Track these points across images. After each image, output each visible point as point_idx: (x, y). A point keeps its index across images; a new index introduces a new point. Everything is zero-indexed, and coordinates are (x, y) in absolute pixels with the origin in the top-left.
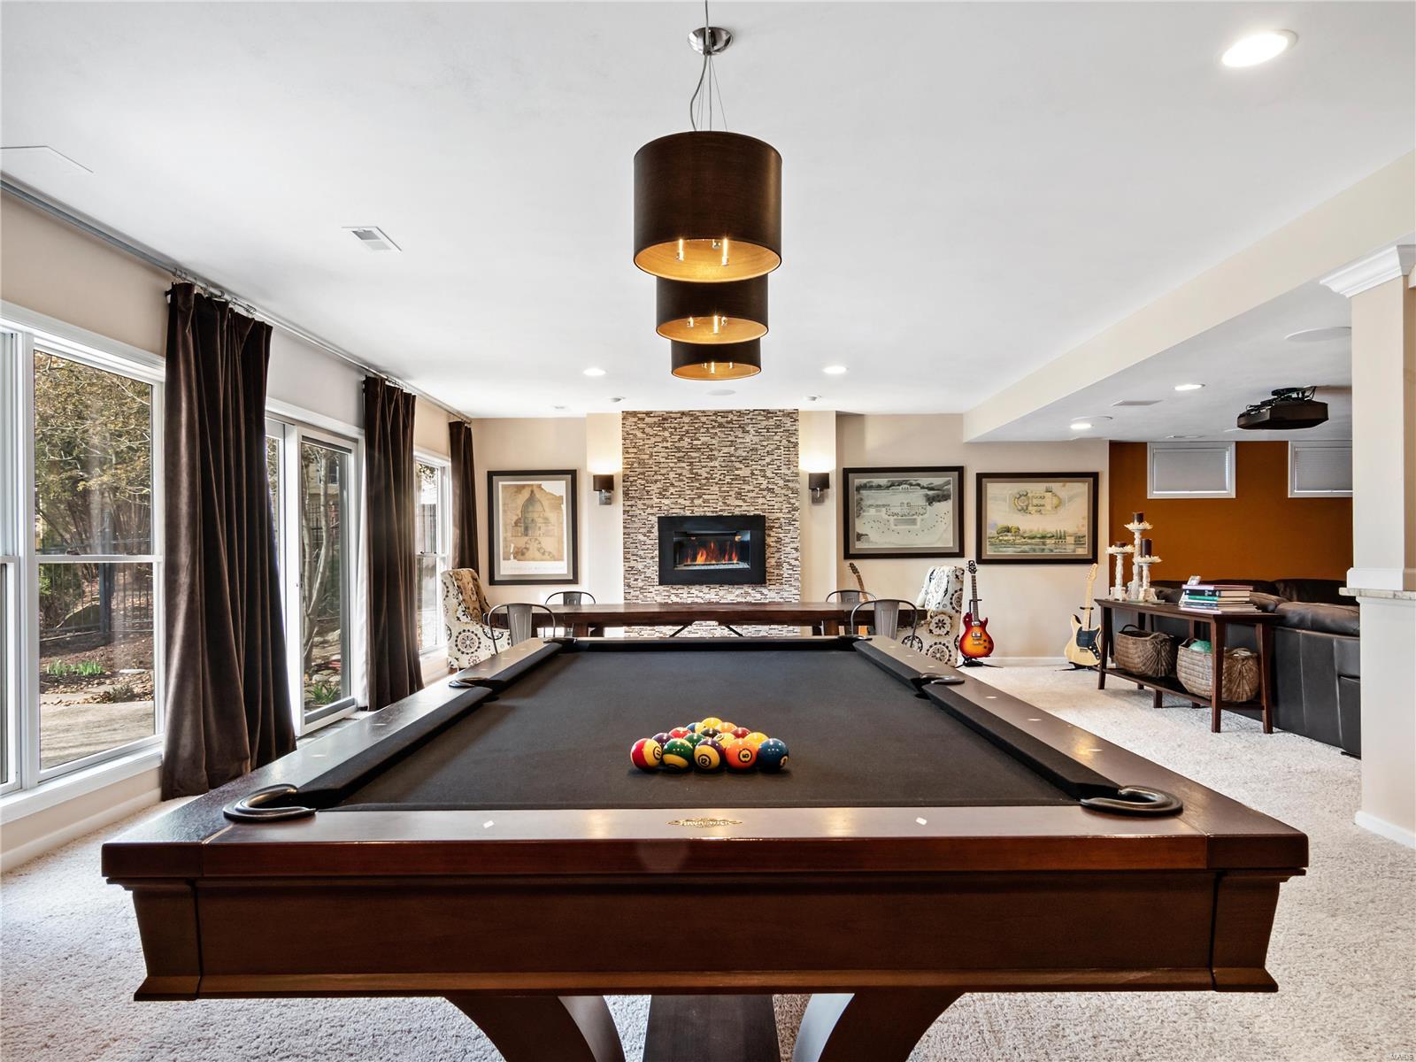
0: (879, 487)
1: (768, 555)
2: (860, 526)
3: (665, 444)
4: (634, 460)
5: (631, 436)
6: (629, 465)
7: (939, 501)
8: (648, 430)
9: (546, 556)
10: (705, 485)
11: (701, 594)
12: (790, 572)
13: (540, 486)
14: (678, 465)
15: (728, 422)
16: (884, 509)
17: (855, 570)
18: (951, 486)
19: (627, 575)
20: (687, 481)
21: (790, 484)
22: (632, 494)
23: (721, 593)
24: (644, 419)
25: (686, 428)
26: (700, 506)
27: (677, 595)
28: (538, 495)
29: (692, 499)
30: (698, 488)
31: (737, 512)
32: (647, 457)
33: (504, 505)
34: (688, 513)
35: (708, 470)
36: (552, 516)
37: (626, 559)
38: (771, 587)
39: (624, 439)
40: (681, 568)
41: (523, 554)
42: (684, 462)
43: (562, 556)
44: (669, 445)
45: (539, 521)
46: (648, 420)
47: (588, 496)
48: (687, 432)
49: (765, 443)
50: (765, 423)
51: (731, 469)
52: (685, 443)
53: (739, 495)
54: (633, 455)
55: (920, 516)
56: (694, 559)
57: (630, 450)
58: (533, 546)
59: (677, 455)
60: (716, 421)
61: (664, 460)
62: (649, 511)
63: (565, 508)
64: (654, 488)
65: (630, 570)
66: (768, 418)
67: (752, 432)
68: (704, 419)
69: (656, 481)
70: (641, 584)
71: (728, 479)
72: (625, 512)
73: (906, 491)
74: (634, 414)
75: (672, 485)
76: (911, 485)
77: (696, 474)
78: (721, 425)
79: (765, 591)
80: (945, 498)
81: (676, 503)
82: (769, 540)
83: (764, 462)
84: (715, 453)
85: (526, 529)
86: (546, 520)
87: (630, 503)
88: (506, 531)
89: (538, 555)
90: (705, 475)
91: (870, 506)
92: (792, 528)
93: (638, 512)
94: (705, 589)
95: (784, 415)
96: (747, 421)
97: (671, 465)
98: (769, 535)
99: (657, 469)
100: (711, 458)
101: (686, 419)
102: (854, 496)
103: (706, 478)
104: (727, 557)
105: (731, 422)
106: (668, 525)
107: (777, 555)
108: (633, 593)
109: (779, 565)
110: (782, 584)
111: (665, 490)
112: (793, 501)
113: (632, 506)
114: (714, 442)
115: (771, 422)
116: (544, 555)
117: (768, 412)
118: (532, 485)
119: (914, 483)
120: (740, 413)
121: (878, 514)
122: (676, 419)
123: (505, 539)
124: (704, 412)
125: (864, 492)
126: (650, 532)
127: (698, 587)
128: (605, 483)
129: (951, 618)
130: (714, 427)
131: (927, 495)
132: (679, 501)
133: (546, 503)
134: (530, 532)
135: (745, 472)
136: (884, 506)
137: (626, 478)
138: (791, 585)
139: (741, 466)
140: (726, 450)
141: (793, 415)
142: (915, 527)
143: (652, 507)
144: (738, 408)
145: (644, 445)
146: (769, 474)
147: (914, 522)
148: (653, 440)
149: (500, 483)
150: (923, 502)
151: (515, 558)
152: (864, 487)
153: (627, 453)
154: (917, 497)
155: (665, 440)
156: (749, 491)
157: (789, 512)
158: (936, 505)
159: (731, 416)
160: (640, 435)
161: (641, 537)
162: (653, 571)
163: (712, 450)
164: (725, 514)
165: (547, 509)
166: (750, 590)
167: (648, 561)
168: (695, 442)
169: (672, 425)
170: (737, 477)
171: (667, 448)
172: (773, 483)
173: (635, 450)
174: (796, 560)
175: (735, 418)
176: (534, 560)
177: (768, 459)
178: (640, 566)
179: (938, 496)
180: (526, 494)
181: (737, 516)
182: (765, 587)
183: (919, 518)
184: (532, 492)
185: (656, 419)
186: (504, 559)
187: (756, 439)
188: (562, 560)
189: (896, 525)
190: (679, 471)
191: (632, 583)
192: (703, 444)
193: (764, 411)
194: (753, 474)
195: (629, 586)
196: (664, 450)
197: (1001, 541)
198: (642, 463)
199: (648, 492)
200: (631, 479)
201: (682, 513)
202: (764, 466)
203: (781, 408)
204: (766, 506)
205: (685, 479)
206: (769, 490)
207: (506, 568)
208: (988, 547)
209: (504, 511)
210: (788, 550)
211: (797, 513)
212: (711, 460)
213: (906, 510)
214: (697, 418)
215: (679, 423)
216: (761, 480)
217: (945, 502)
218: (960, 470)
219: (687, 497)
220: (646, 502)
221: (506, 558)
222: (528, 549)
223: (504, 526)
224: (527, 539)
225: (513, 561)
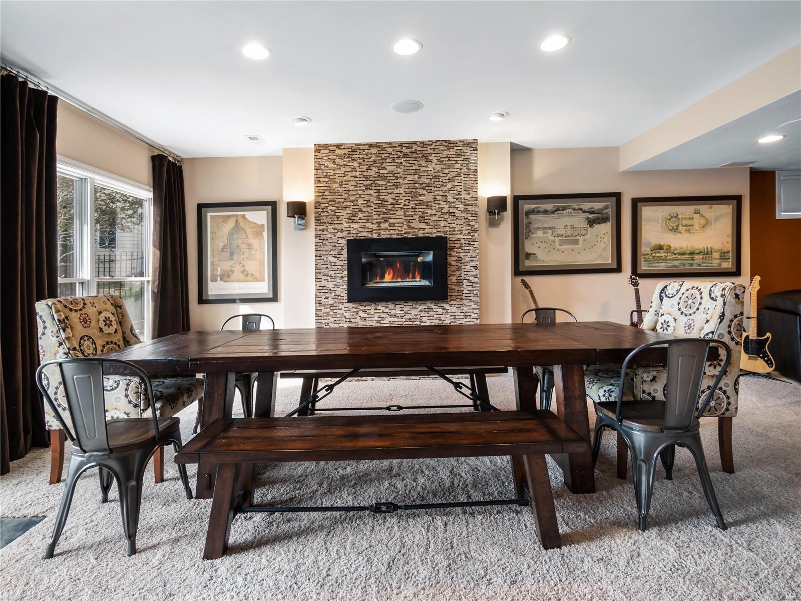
0: (546, 212)
1: (449, 273)
2: (529, 246)
3: (354, 174)
4: (326, 188)
5: (322, 167)
6: (321, 193)
7: (599, 223)
8: (338, 161)
9: (249, 278)
10: (391, 210)
11: (387, 310)
12: (470, 288)
13: (244, 216)
14: (366, 192)
15: (412, 152)
16: (550, 232)
17: (526, 285)
18: (610, 210)
19: (318, 294)
20: (374, 206)
21: (470, 208)
22: (324, 219)
23: (406, 309)
24: (334, 151)
25: (374, 158)
26: (386, 229)
27: (364, 311)
28: (242, 223)
29: (379, 223)
30: (384, 213)
31: (420, 234)
32: (337, 185)
33: (212, 233)
34: (375, 236)
35: (393, 196)
36: (255, 243)
37: (318, 279)
38: (452, 302)
39: (317, 169)
40: (371, 285)
41: (229, 276)
42: (371, 189)
43: (263, 277)
44: (357, 174)
45: (243, 246)
46: (338, 152)
47: (286, 223)
48: (375, 162)
49: (447, 171)
50: (446, 153)
51: (415, 195)
52: (373, 172)
53: (422, 219)
54: (324, 184)
55: (582, 237)
56: (383, 277)
57: (322, 180)
58: (237, 269)
59: (365, 183)
60: (401, 152)
61: (352, 188)
62: (339, 234)
63: (266, 235)
64: (344, 214)
65: (321, 289)
66: (449, 148)
67: (435, 161)
68: (390, 150)
69: (346, 208)
70: (331, 302)
71: (412, 205)
72: (317, 236)
73: (570, 215)
74: (326, 146)
75: (361, 210)
76: (574, 209)
77: (383, 200)
78: (405, 155)
79: (447, 306)
80: (605, 220)
81: (364, 227)
82: (452, 260)
83: (446, 189)
84: (400, 180)
85: (232, 254)
86: (250, 246)
87: (321, 228)
88: (213, 256)
89: (242, 276)
90: (391, 201)
91: (538, 229)
92: (471, 248)
93: (329, 236)
94: (391, 306)
95: (464, 145)
96: (429, 151)
97: (360, 192)
98: (451, 255)
99: (346, 196)
100: (397, 186)
101: (374, 151)
102: (523, 220)
103: (392, 204)
104: (411, 275)
105: (415, 152)
106: (356, 247)
107: (457, 273)
108: (324, 310)
109: (459, 282)
110: (462, 299)
111: (355, 216)
112: (472, 223)
113: (323, 230)
114: (399, 170)
115: (452, 152)
116: (247, 276)
117: (449, 142)
118: (237, 215)
119: (577, 207)
120: (424, 144)
121: (545, 235)
122: (364, 150)
123: (213, 263)
124: (390, 143)
125: (532, 217)
126: (340, 254)
127: (384, 304)
128: (298, 210)
130: (399, 157)
131: (588, 218)
132: (367, 225)
133: (249, 231)
134: (235, 257)
135: (428, 198)
136: (550, 228)
137: (317, 205)
138: (470, 301)
139: (425, 192)
140: (410, 178)
141: (472, 145)
142: (578, 246)
143: (342, 231)
144: (421, 139)
145: (334, 175)
146: (450, 199)
147: (576, 242)
148: (343, 170)
149: (209, 214)
150: (584, 224)
151: (221, 279)
152: (533, 212)
153: (319, 182)
154: (579, 221)
155: (354, 170)
156: (431, 215)
157: (469, 234)
158: (597, 227)
159: (415, 147)
160: (331, 165)
161: (332, 259)
162: (342, 290)
163: (397, 178)
164: (410, 236)
165: (250, 236)
166: (432, 306)
167: (338, 281)
168: (382, 171)
169: (361, 156)
170: (421, 203)
171: (355, 177)
172: (454, 207)
173: (326, 180)
174: (475, 277)
175: (419, 148)
176: (238, 281)
177: (449, 186)
178: (331, 285)
179: (598, 218)
180: (231, 224)
181: (421, 238)
182: (447, 303)
183: (581, 239)
184: (237, 221)
185: (346, 151)
186: (211, 281)
187: (438, 167)
188: (263, 281)
189: (561, 245)
190: (367, 198)
191: (324, 301)
192: (389, 173)
193: (445, 141)
194: (435, 199)
195: (320, 304)
196: (353, 179)
197: (654, 257)
198: (332, 192)
199: (338, 217)
200: (322, 206)
201: (370, 235)
202: (445, 192)
203: (462, 138)
204: (447, 229)
205: (372, 205)
206: (450, 213)
207: (214, 289)
208: (643, 263)
209: (212, 239)
210: (468, 268)
211: (476, 234)
212: (397, 187)
213: (569, 232)
214: (384, 149)
215: (367, 155)
216: (443, 204)
217: (604, 224)
218: (618, 196)
219: (374, 222)
220: (336, 226)
221: (214, 280)
222: (232, 272)
223: (213, 251)
224: (232, 262)
225: (220, 283)
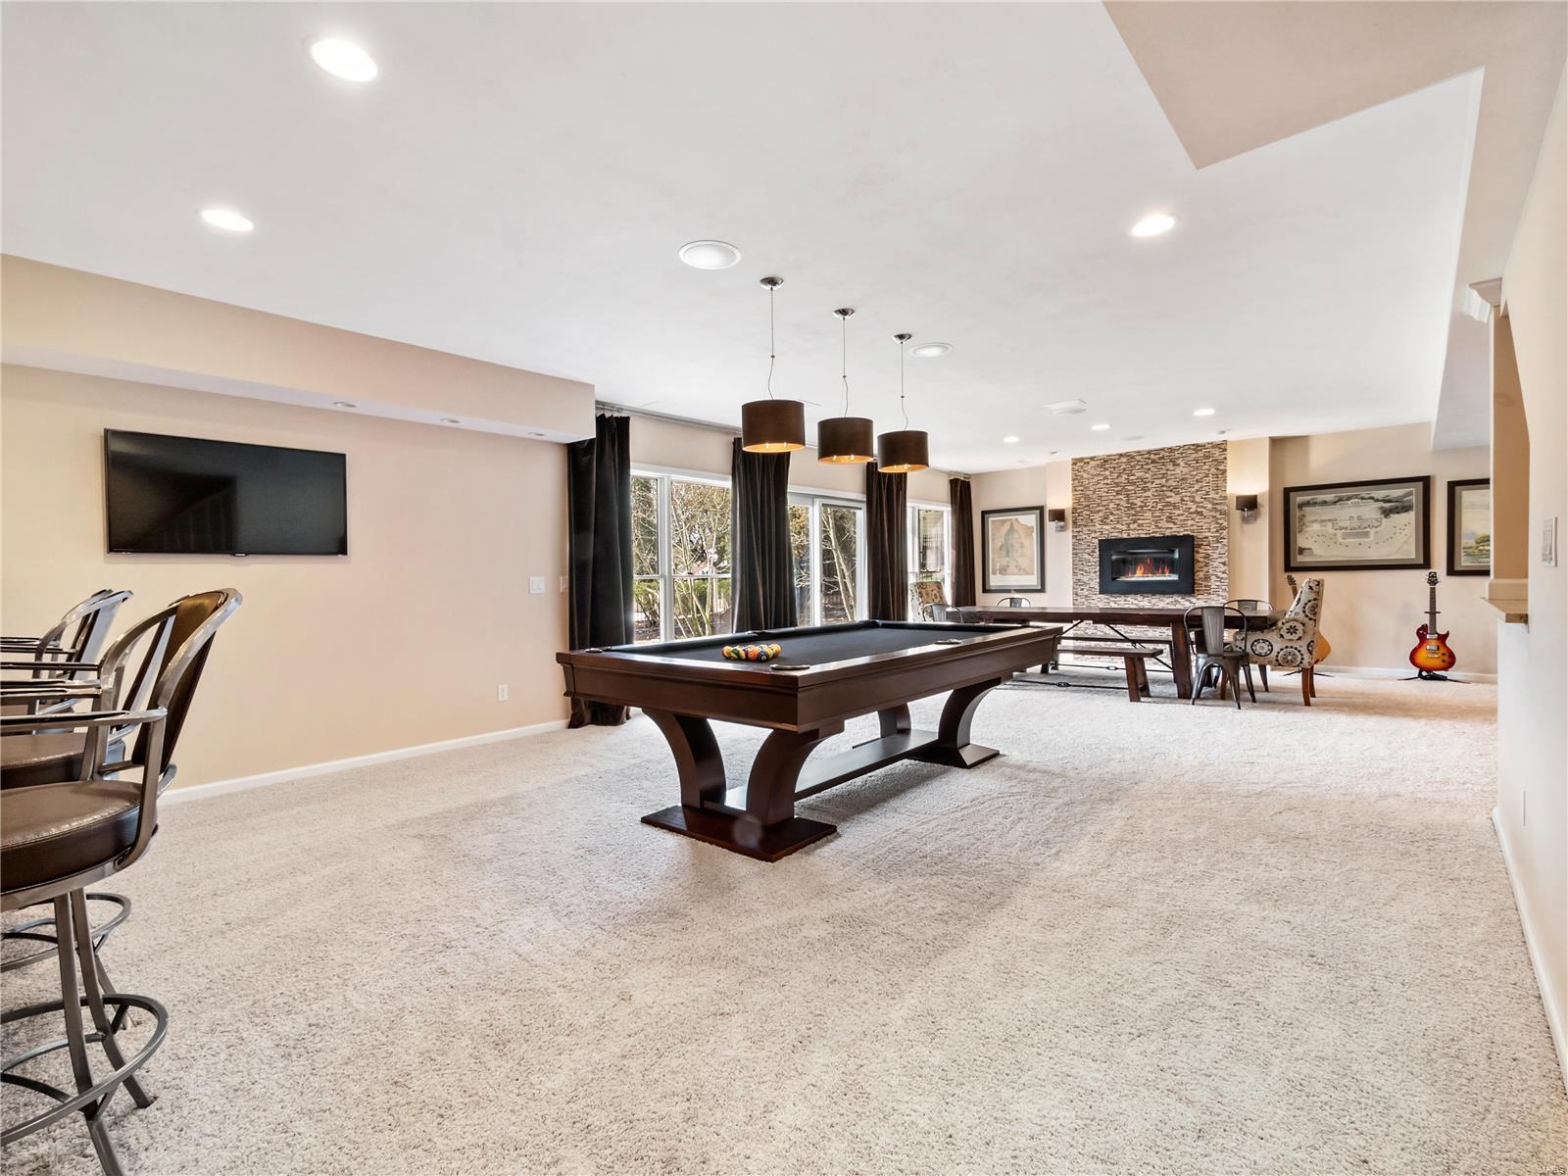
0: (1324, 503)
1: (1197, 568)
2: (1302, 541)
3: (1106, 481)
4: (1081, 496)
5: (1078, 477)
6: (1077, 501)
7: (1398, 513)
8: (1093, 472)
9: (1022, 572)
10: (1139, 512)
11: (1135, 602)
12: (1218, 583)
13: (1017, 520)
14: (1117, 497)
15: (1160, 458)
16: (1330, 524)
17: (1291, 581)
18: (1413, 498)
19: (1075, 586)
20: (1124, 509)
21: (1218, 507)
22: (1080, 522)
23: (1154, 601)
24: (1088, 463)
25: (1124, 466)
26: (1135, 529)
27: (1115, 602)
28: (1016, 526)
29: (1128, 524)
30: (1134, 515)
31: (1168, 533)
32: (1091, 492)
34: (1125, 536)
35: (1142, 499)
36: (1026, 542)
37: (1074, 574)
38: (1199, 596)
39: (1073, 480)
40: (1123, 579)
41: (1006, 570)
42: (1122, 494)
43: (1033, 570)
44: (1109, 481)
45: (1017, 545)
46: (1092, 463)
47: (1051, 526)
48: (1125, 470)
49: (1195, 473)
50: (1194, 456)
51: (1162, 497)
52: (1123, 479)
53: (1170, 519)
54: (1080, 492)
55: (1374, 529)
56: (1135, 573)
57: (1078, 488)
58: (1013, 564)
59: (1116, 489)
60: (1149, 459)
61: (1105, 494)
62: (1093, 535)
63: (1035, 535)
64: (1097, 517)
65: (1077, 582)
66: (1197, 452)
67: (1182, 464)
68: (1139, 458)
69: (1099, 511)
70: (1086, 593)
71: (1160, 506)
72: (1074, 537)
73: (1357, 505)
74: (1081, 460)
75: (1112, 513)
76: (1363, 498)
77: (1132, 504)
78: (1153, 462)
79: (1193, 600)
80: (1407, 509)
81: (1115, 528)
82: (1199, 557)
83: (1193, 490)
84: (1148, 485)
85: (1008, 552)
86: (1022, 546)
87: (1077, 530)
88: (993, 553)
89: (1016, 570)
90: (1139, 504)
91: (1314, 521)
92: (1220, 545)
93: (1084, 536)
94: (1139, 598)
95: (1213, 447)
96: (1177, 456)
97: (1111, 498)
98: (1198, 552)
99: (1099, 501)
100: (1145, 490)
101: (1124, 460)
102: (1295, 513)
103: (1141, 506)
104: (1160, 571)
105: (1163, 458)
106: (1106, 546)
107: (1205, 569)
108: (1080, 599)
109: (1207, 578)
110: (1210, 594)
111: (1107, 518)
112: (1220, 521)
113: (1079, 532)
114: (1147, 476)
115: (1200, 454)
116: (1021, 571)
117: (1198, 445)
118: (1011, 519)
119: (1367, 496)
120: (1171, 450)
121: (1323, 528)
122: (1115, 460)
123: (993, 560)
124: (1139, 452)
125: (1307, 509)
126: (1093, 552)
127: (1133, 596)
128: (1059, 515)
129: (1303, 625)
130: (1147, 464)
131: (1382, 508)
132: (1117, 526)
133: (1021, 532)
134: (1011, 554)
135: (1174, 499)
136: (1330, 520)
137: (1074, 511)
138: (1218, 595)
139: (1172, 494)
140: (1157, 482)
141: (1222, 447)
142: (1366, 540)
143: (1095, 532)
144: (1169, 446)
145: (1088, 483)
146: (1198, 499)
147: (1366, 535)
148: (1096, 479)
149: (990, 519)
150: (1378, 515)
151: (1001, 573)
152: (1308, 504)
153: (1076, 490)
154: (1371, 511)
155: (1106, 478)
156: (1182, 515)
157: (1217, 531)
158: (1394, 517)
159: (1162, 453)
160: (1085, 475)
161: (1087, 556)
162: (1095, 583)
163: (1145, 483)
164: (1158, 535)
165: (1022, 536)
166: (1179, 599)
167: (1092, 574)
168: (1132, 477)
169: (1112, 466)
170: (1168, 504)
171: (1107, 484)
172: (1202, 507)
173: (1081, 488)
174: (1224, 572)
175: (1167, 454)
176: (1013, 574)
177: (1197, 487)
178: (1085, 579)
179: (1397, 508)
180: (1007, 526)
181: (1168, 537)
182: (1194, 596)
183: (1372, 531)
184: (1011, 524)
185: (1099, 462)
187: (1186, 470)
188: (1033, 574)
189: (1344, 539)
190: (1117, 502)
191: (1079, 592)
192: (1138, 479)
193: (1193, 445)
194: (1182, 500)
195: (1077, 594)
196: (1105, 486)
197: (1481, 550)
198: (1087, 498)
199: (1092, 520)
200: (1079, 511)
201: (1119, 536)
202: (1193, 492)
203: (1210, 441)
204: (1195, 527)
205: (1122, 508)
206: (1197, 513)
207: (995, 581)
208: (1463, 558)
209: (993, 540)
210: (1216, 564)
211: (1225, 532)
212: (1145, 491)
213: (1356, 523)
214: (1133, 457)
215: (1117, 463)
216: (1190, 504)
217: (1406, 514)
218: (1426, 481)
219: (1124, 523)
220: (1091, 528)
221: (994, 574)
222: (1008, 566)
223: (993, 550)
224: (1008, 559)
225: (998, 575)
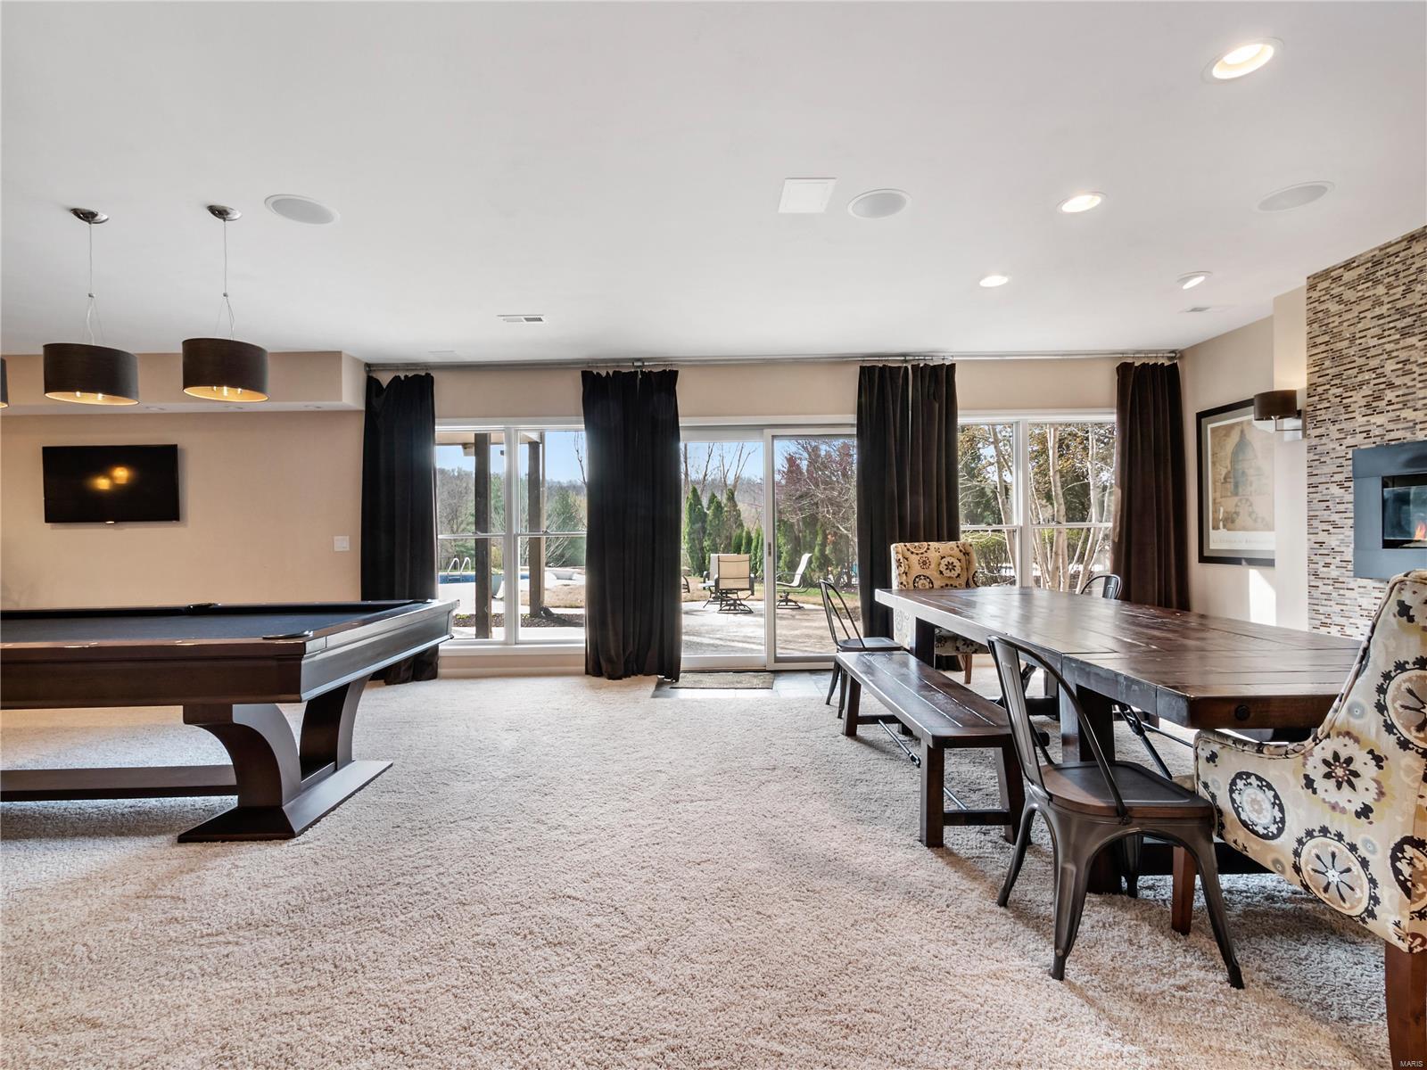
3: (1378, 311)
4: (1325, 355)
5: (1320, 315)
6: (1317, 366)
8: (1350, 295)
9: (1259, 524)
13: (1250, 423)
14: (1402, 344)
19: (1313, 557)
20: (1418, 370)
22: (1322, 415)
24: (1341, 277)
25: (1417, 263)
28: (1248, 435)
32: (1346, 343)
33: (1213, 455)
37: (1312, 531)
39: (1310, 324)
41: (1233, 521)
42: (1414, 335)
43: (1274, 523)
44: (1383, 310)
45: (1251, 472)
46: (1347, 276)
52: (1415, 296)
54: (1323, 348)
57: (1319, 340)
59: (1400, 324)
61: (1375, 341)
62: (1349, 440)
64: (1358, 398)
69: (1361, 385)
70: (1334, 573)
72: (1312, 448)
74: (1325, 274)
75: (1391, 385)
81: (1398, 419)
85: (1236, 486)
88: (1215, 491)
93: (1331, 446)
97: (1389, 347)
99: (1362, 361)
108: (1323, 589)
111: (1379, 398)
113: (1321, 437)
116: (1257, 521)
118: (1242, 423)
122: (1396, 254)
123: (1214, 500)
128: (1283, 405)
132: (1404, 414)
133: (1257, 446)
134: (1240, 490)
137: (1312, 389)
143: (1355, 433)
145: (1341, 323)
148: (1356, 309)
149: (1210, 426)
151: (1224, 527)
153: (1315, 345)
155: (1377, 302)
160: (1334, 307)
161: (1336, 491)
169: (1391, 270)
171: (1380, 317)
173: (1326, 338)
176: (1244, 529)
178: (1334, 541)
180: (1235, 438)
184: (1242, 432)
185: (1361, 270)
186: (1214, 529)
190: (1403, 355)
191: (1322, 571)
195: (1316, 575)
196: (1375, 322)
198: (1337, 357)
199: (1346, 407)
200: (1320, 390)
201: (1409, 436)
205: (1415, 368)
207: (1216, 540)
215: (1403, 262)
219: (1419, 404)
220: (1344, 425)
221: (1216, 528)
222: (1237, 513)
223: (1214, 482)
224: (1236, 499)
225: (1222, 531)
